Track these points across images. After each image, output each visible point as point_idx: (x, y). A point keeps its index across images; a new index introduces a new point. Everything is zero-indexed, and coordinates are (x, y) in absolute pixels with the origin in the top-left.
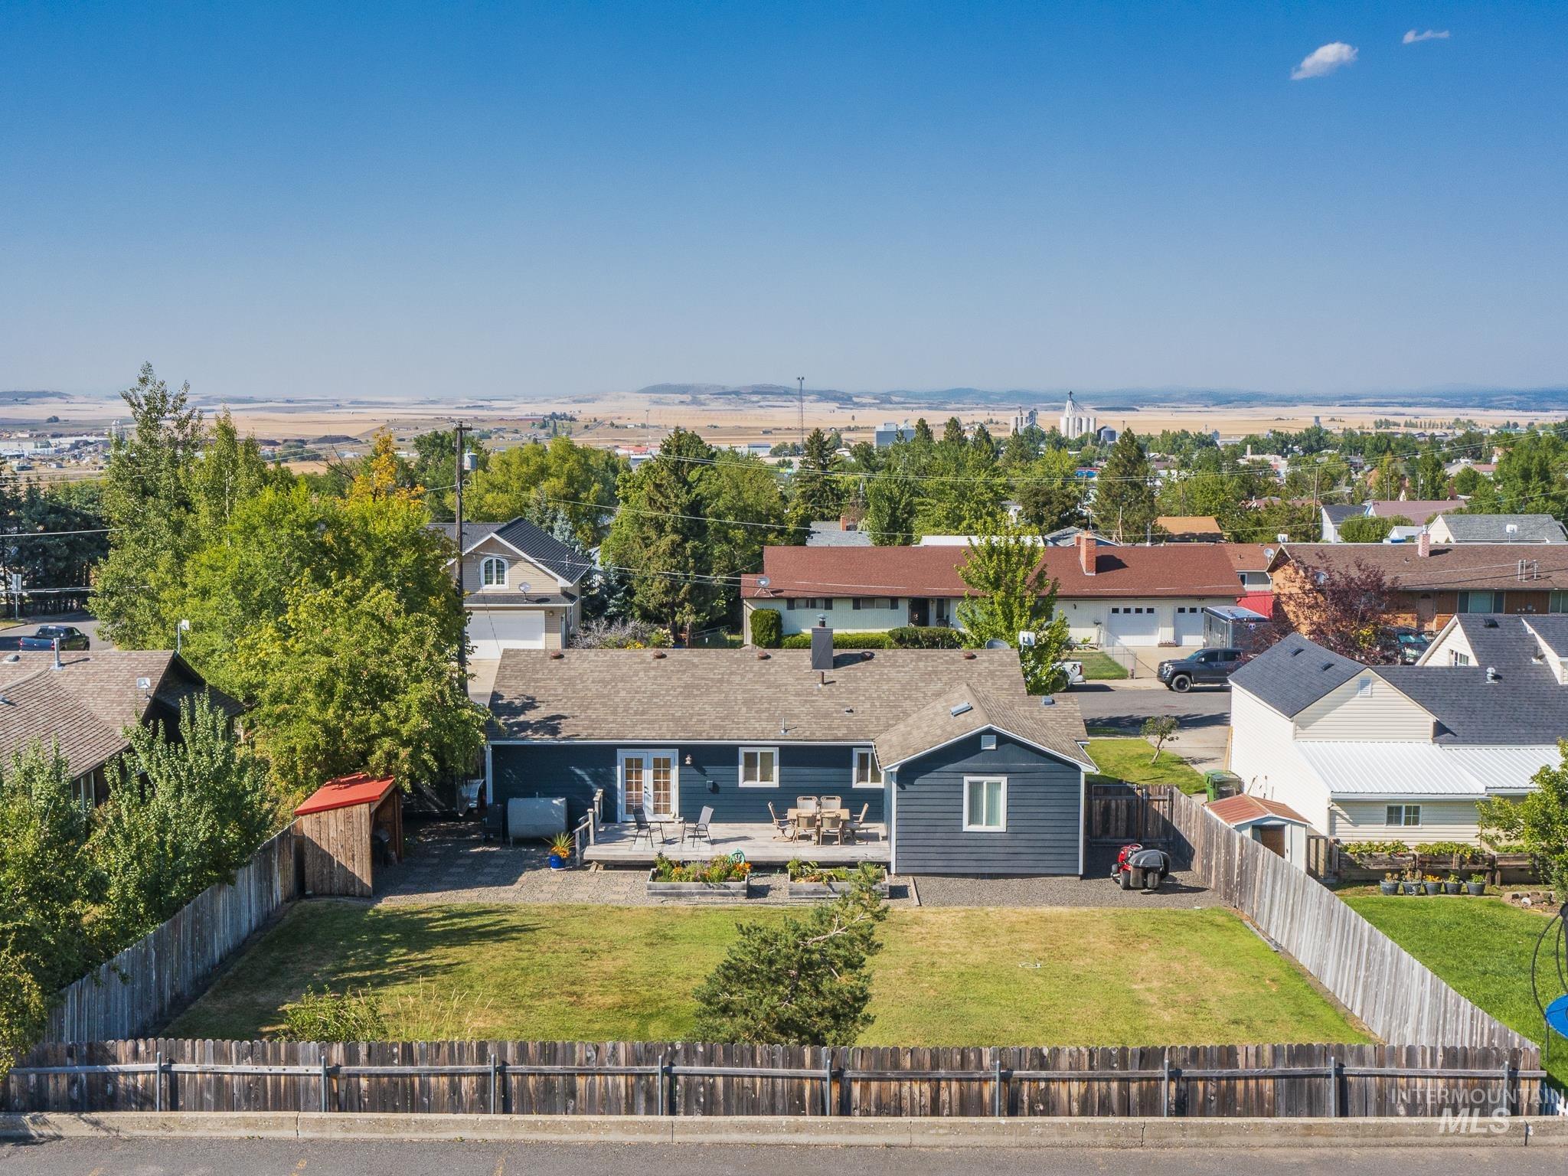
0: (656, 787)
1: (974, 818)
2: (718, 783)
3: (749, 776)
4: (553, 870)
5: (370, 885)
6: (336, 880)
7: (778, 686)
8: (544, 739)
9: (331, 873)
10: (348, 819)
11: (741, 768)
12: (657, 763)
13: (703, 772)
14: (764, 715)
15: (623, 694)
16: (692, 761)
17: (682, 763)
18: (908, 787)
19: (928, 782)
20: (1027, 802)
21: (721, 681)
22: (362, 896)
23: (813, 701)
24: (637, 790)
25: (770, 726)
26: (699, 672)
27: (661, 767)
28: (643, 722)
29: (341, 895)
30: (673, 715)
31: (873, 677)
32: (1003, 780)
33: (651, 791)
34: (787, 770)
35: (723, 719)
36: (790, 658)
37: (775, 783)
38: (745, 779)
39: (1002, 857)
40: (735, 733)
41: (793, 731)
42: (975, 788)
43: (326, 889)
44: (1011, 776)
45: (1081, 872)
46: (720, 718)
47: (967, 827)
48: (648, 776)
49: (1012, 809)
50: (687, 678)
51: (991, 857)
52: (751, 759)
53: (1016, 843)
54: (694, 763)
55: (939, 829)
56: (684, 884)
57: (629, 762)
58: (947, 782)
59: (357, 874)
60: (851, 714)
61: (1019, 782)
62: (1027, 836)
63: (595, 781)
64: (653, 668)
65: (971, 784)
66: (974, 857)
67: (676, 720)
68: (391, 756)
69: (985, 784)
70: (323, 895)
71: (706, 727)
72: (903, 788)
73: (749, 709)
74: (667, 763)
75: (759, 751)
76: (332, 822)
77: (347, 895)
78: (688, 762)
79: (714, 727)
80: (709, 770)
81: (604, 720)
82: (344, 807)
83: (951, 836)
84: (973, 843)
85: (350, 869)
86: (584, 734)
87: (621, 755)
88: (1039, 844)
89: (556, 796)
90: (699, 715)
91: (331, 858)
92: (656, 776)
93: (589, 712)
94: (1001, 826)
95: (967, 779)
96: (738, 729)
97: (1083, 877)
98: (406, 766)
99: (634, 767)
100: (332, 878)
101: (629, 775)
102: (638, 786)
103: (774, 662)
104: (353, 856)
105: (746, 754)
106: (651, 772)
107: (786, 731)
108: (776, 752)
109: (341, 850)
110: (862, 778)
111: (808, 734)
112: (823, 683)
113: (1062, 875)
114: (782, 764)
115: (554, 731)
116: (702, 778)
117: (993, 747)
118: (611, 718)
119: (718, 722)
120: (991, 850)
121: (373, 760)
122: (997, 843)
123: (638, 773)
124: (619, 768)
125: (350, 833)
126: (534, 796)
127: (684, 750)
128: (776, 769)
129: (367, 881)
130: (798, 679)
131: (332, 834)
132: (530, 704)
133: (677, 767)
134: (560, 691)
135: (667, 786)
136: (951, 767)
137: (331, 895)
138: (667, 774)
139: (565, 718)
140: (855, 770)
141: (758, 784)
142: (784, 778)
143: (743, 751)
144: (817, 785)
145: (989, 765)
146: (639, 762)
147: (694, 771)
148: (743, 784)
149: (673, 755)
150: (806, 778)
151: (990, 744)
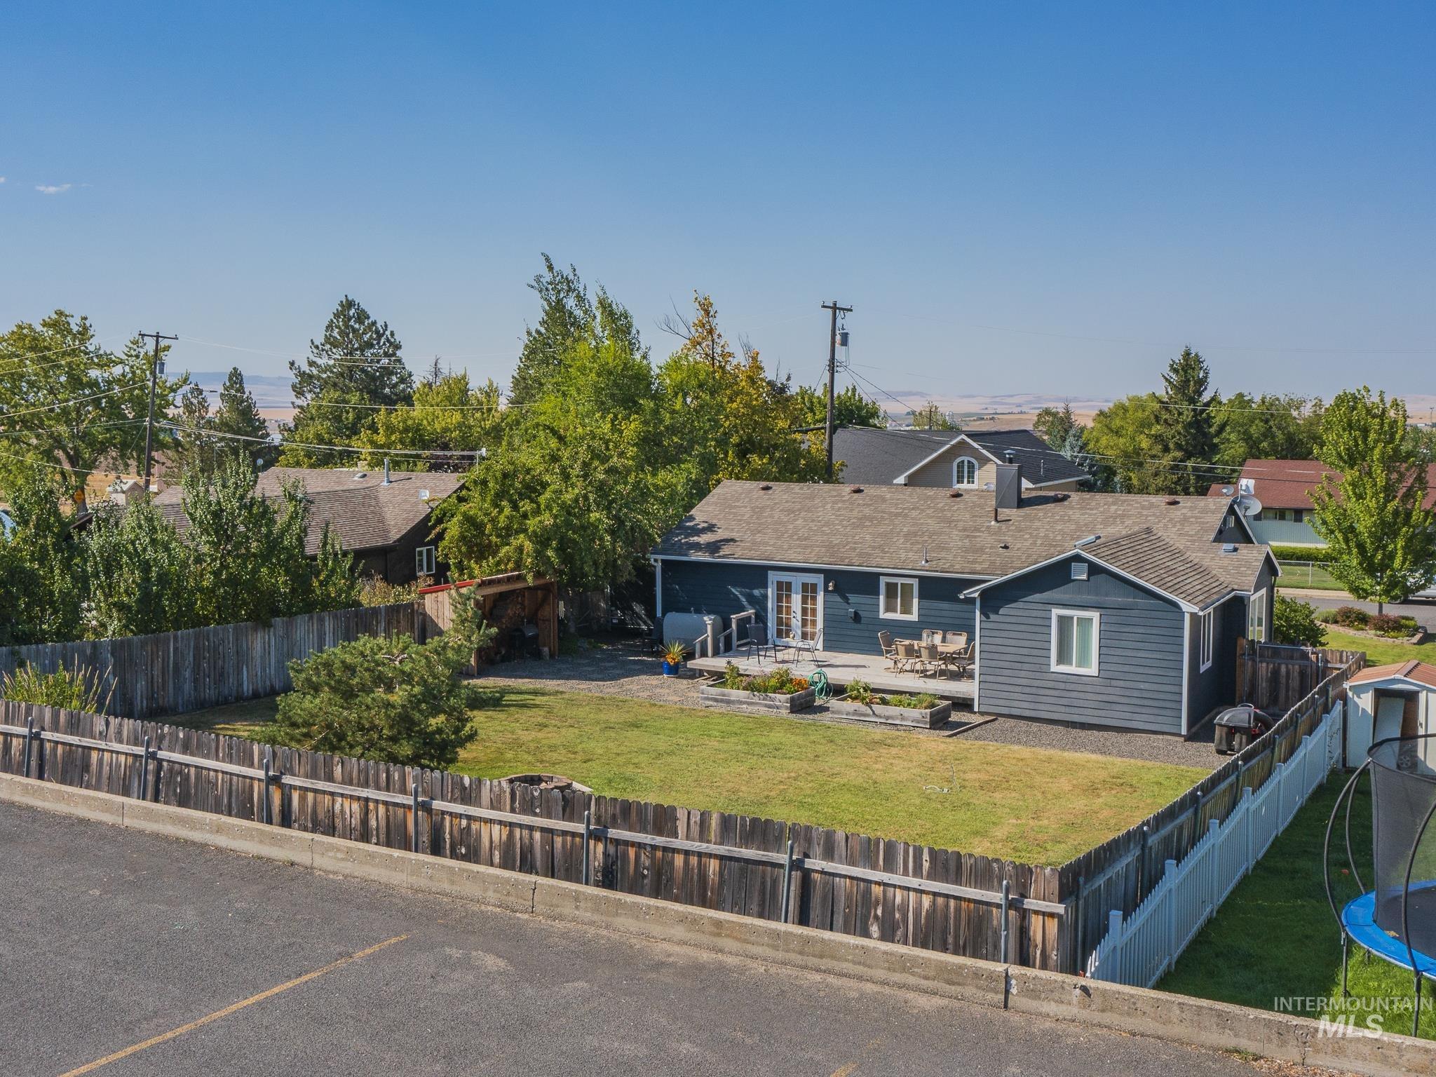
0: (804, 611)
1: (1063, 658)
2: (860, 613)
3: (890, 608)
4: (665, 676)
7: (950, 522)
8: (702, 557)
11: (882, 598)
12: (805, 587)
13: (846, 600)
14: (917, 547)
15: (799, 522)
16: (835, 587)
17: (826, 590)
18: (993, 617)
19: (1012, 612)
20: (1123, 644)
23: (975, 537)
24: (786, 614)
26: (884, 507)
27: (809, 591)
32: (1095, 615)
33: (799, 616)
34: (927, 603)
37: (914, 617)
38: (886, 610)
39: (1092, 705)
40: (875, 562)
41: (935, 563)
42: (1064, 622)
44: (1103, 611)
45: (1184, 732)
47: (1055, 667)
48: (796, 600)
49: (1103, 651)
50: (868, 510)
51: (1081, 703)
52: (891, 590)
53: (1110, 690)
54: (836, 590)
55: (1026, 666)
57: (780, 585)
58: (1033, 614)
60: (1003, 551)
61: (1113, 619)
62: (1121, 683)
63: (750, 603)
64: (842, 501)
65: (1061, 619)
66: (1065, 702)
69: (1075, 619)
72: (988, 617)
73: (906, 541)
75: (900, 581)
78: (832, 588)
79: (862, 555)
80: (853, 598)
81: (766, 543)
83: (1038, 675)
84: (1062, 686)
87: (773, 577)
88: (1136, 694)
90: (855, 543)
92: (804, 601)
94: (1093, 670)
95: (1056, 612)
96: (884, 557)
97: (1186, 739)
99: (784, 589)
101: (779, 599)
102: (788, 609)
105: (888, 584)
106: (799, 597)
107: (927, 562)
108: (915, 582)
112: (996, 520)
113: (1164, 733)
114: (921, 597)
116: (847, 606)
117: (1084, 577)
119: (868, 550)
120: (1082, 695)
122: (1089, 688)
123: (788, 597)
124: (770, 590)
127: (829, 575)
128: (916, 601)
132: (710, 529)
133: (822, 593)
135: (814, 611)
136: (1037, 597)
138: (814, 599)
139: (733, 540)
141: (897, 616)
142: (923, 612)
143: (883, 580)
144: (957, 622)
145: (1079, 599)
146: (789, 585)
147: (838, 599)
148: (883, 615)
149: (819, 579)
150: (944, 613)
151: (1080, 573)
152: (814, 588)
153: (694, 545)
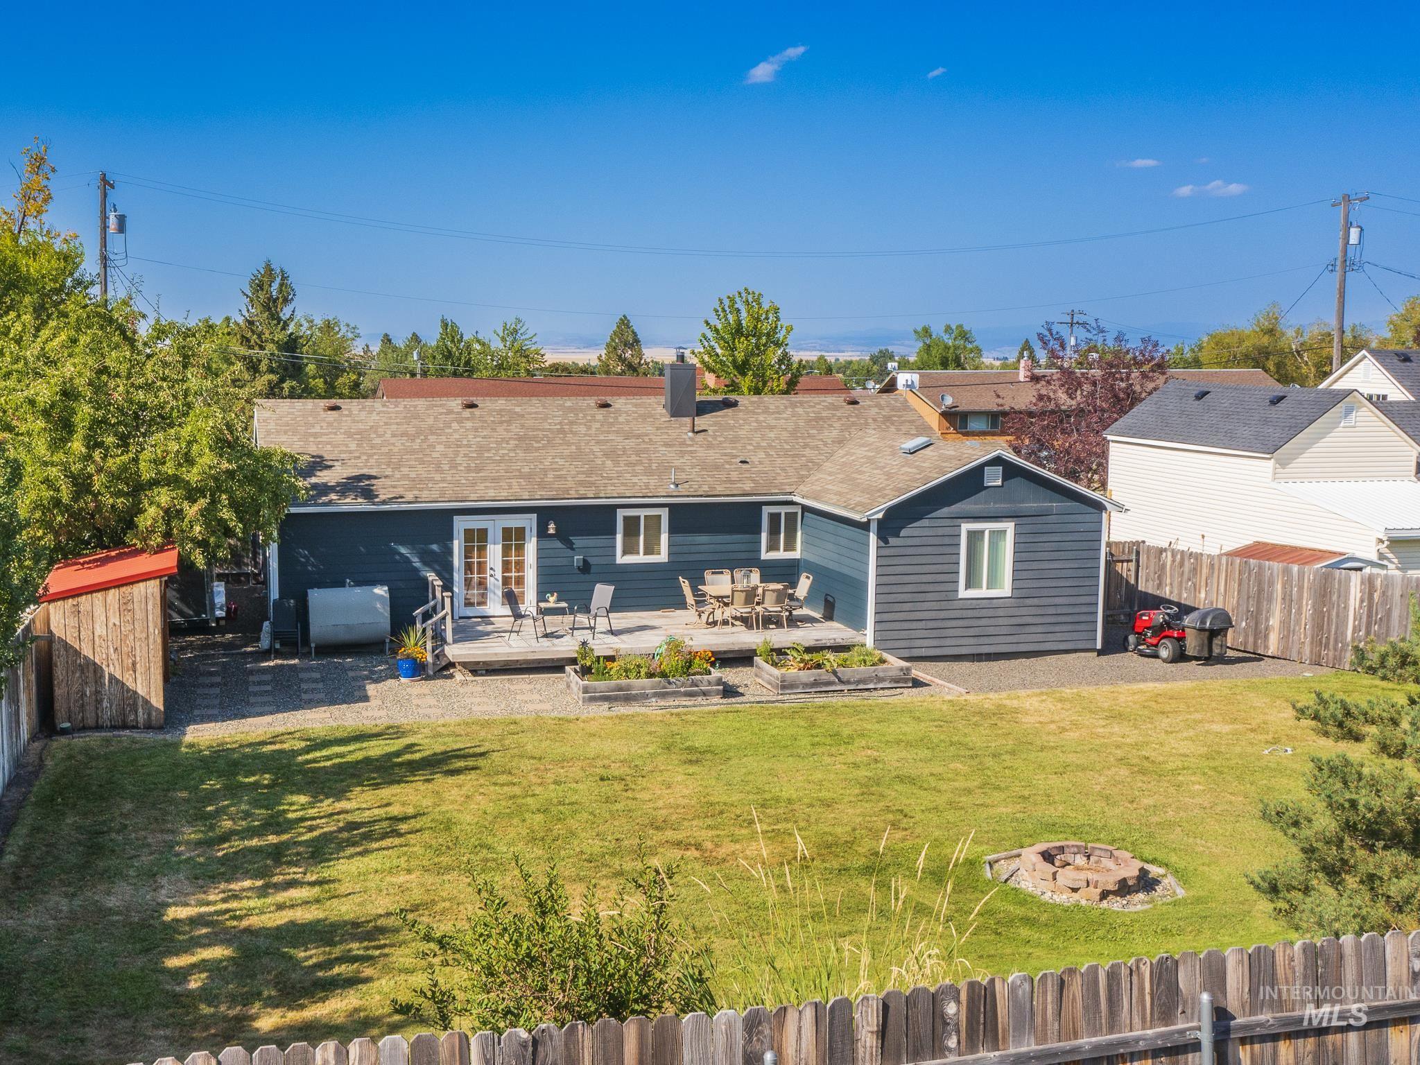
0: (506, 566)
1: (972, 582)
2: (589, 559)
3: (629, 549)
4: (403, 680)
5: (162, 708)
6: (105, 704)
7: (638, 437)
8: (353, 504)
9: (97, 692)
10: (125, 606)
11: (619, 538)
12: (507, 533)
13: (570, 546)
14: (639, 468)
15: (440, 448)
16: (557, 529)
17: (542, 533)
18: (893, 541)
19: (916, 532)
20: (1037, 556)
21: (561, 431)
22: (149, 727)
23: (691, 452)
24: (479, 573)
25: (653, 481)
26: (530, 423)
27: (513, 539)
28: (484, 479)
29: (114, 728)
30: (519, 471)
31: (749, 424)
32: (1009, 527)
33: (499, 574)
34: (680, 538)
35: (589, 473)
36: (636, 405)
37: (663, 556)
38: (625, 553)
39: (1005, 630)
40: (611, 491)
41: (686, 485)
42: (975, 537)
43: (91, 721)
44: (1020, 521)
45: (1099, 646)
46: (583, 473)
47: (963, 593)
48: (494, 553)
49: (1020, 566)
50: (515, 428)
51: (991, 631)
52: (632, 526)
53: (1024, 611)
54: (558, 533)
55: (929, 596)
56: (633, 681)
57: (469, 533)
58: (940, 531)
59: (140, 691)
60: (745, 466)
61: (1029, 529)
62: (1036, 601)
63: (425, 563)
64: (468, 419)
65: (970, 534)
66: (972, 632)
67: (528, 477)
68: (171, 514)
69: (987, 533)
70: (84, 728)
71: (570, 484)
72: (886, 542)
73: (616, 463)
74: (521, 533)
75: (642, 513)
76: (99, 611)
77: (125, 727)
78: (551, 531)
79: (581, 483)
80: (578, 541)
81: (431, 479)
82: (118, 587)
83: (944, 605)
84: (970, 613)
85: (130, 684)
86: (409, 496)
87: (461, 524)
88: (1052, 611)
89: (374, 583)
90: (554, 470)
91: (97, 669)
92: (506, 551)
93: (405, 470)
94: (1005, 589)
95: (966, 527)
96: (613, 485)
97: (1100, 653)
98: (197, 529)
99: (477, 539)
100: (99, 702)
101: (468, 553)
102: (482, 567)
103: (619, 411)
104: (134, 664)
105: (626, 518)
106: (499, 548)
107: (677, 485)
108: (664, 513)
109: (113, 656)
110: (773, 546)
111: (706, 488)
112: (693, 431)
113: (1076, 651)
114: (673, 530)
115: (369, 494)
116: (570, 552)
117: (999, 483)
118: (438, 477)
119: (582, 477)
120: (992, 621)
121: (144, 521)
122: (1000, 612)
123: (482, 549)
124: (456, 543)
125: (130, 627)
126: (342, 585)
127: (545, 514)
128: (664, 538)
129: (157, 702)
130: (658, 429)
131: (100, 630)
132: (319, 464)
133: (534, 540)
134: (353, 446)
135: (520, 566)
136: (945, 511)
137: (98, 728)
138: (520, 549)
139: (375, 478)
140: (764, 536)
141: (640, 558)
142: (675, 549)
143: (621, 514)
144: (716, 557)
145: (994, 507)
146: (483, 534)
147: (558, 544)
148: (621, 559)
149: (529, 522)
150: (702, 548)
151: (994, 478)
153: (324, 489)
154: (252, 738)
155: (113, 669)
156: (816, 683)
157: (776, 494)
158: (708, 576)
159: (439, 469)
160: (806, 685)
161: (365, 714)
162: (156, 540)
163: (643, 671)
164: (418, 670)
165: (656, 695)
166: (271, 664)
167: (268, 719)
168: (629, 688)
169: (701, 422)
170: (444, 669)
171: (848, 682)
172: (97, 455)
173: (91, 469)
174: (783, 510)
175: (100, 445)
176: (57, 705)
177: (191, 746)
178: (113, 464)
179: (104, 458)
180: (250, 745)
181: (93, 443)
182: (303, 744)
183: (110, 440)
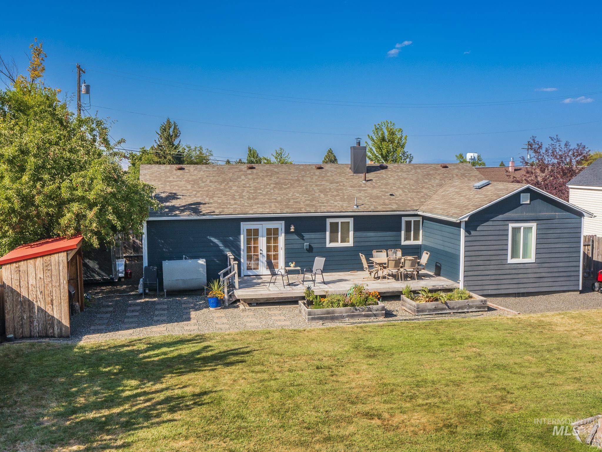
0: (268, 249)
1: (515, 255)
2: (312, 245)
3: (333, 240)
4: (211, 309)
5: (68, 326)
6: (35, 323)
7: (337, 183)
8: (186, 216)
9: (30, 317)
10: (47, 267)
11: (328, 233)
12: (269, 231)
13: (302, 238)
14: (337, 198)
15: (235, 188)
16: (295, 229)
17: (287, 232)
18: (473, 233)
19: (485, 228)
20: (549, 241)
21: (298, 180)
22: (61, 336)
23: (364, 190)
24: (254, 252)
25: (345, 204)
26: (282, 176)
27: (272, 234)
28: (257, 203)
29: (41, 337)
30: (276, 199)
31: (394, 177)
32: (534, 225)
33: (265, 252)
34: (359, 234)
35: (311, 201)
36: (336, 168)
37: (351, 243)
38: (331, 241)
39: (532, 280)
40: (323, 209)
41: (362, 206)
42: (516, 231)
43: (27, 334)
44: (539, 222)
45: (580, 289)
46: (308, 200)
47: (510, 261)
48: (262, 242)
49: (540, 246)
50: (274, 179)
51: (525, 281)
52: (334, 227)
53: (541, 270)
54: (296, 232)
55: (493, 262)
56: (336, 309)
57: (249, 231)
58: (498, 228)
59: (55, 316)
60: (392, 197)
61: (544, 226)
62: (548, 265)
63: (226, 246)
64: (250, 174)
65: (514, 229)
66: (515, 281)
67: (280, 202)
68: (80, 217)
69: (522, 228)
70: (23, 338)
71: (302, 205)
72: (470, 233)
73: (326, 195)
74: (276, 232)
75: (340, 221)
76: (31, 270)
77: (47, 336)
78: (292, 230)
79: (307, 205)
80: (306, 236)
81: (229, 203)
82: (42, 256)
83: (500, 267)
84: (514, 272)
85: (50, 312)
86: (217, 211)
87: (245, 226)
88: (556, 270)
89: (198, 257)
90: (293, 199)
91: (30, 304)
92: (268, 240)
93: (216, 199)
94: (532, 258)
95: (511, 225)
96: (324, 206)
97: (581, 292)
98: (94, 225)
99: (253, 235)
100: (31, 322)
101: (248, 241)
102: (256, 248)
103: (327, 171)
104: (52, 301)
105: (331, 224)
106: (265, 239)
107: (358, 206)
108: (351, 221)
109: (40, 296)
110: (408, 238)
111: (373, 208)
112: (365, 180)
113: (568, 291)
114: (355, 230)
115: (196, 211)
116: (302, 241)
117: (528, 202)
118: (233, 202)
119: (308, 202)
120: (525, 276)
121: (64, 221)
122: (529, 271)
123: (256, 240)
124: (242, 236)
125: (49, 280)
126: (181, 258)
127: (289, 221)
128: (351, 233)
129: (66, 322)
130: (347, 179)
131: (32, 281)
132: (172, 196)
133: (283, 235)
134: (189, 187)
135: (276, 248)
136: (501, 217)
137: (31, 337)
138: (276, 240)
139: (202, 203)
140: (403, 233)
141: (339, 244)
142: (357, 239)
143: (329, 221)
144: (378, 244)
145: (525, 215)
146: (256, 232)
147: (296, 237)
148: (329, 245)
149: (281, 225)
150: (371, 239)
151: (525, 200)
152: (277, 230)
153: (173, 208)
154: (118, 342)
155: (40, 303)
156: (436, 309)
157: (409, 211)
158: (374, 253)
159: (233, 198)
160: (430, 310)
161: (186, 328)
162: (71, 231)
163: (341, 303)
164: (219, 303)
165: (348, 316)
166: (143, 301)
167: (131, 331)
168: (333, 312)
169: (370, 176)
170: (234, 303)
171: (453, 309)
172: (38, 185)
173: (34, 192)
174: (412, 219)
175: (41, 179)
176: (7, 324)
177: (82, 348)
178: (46, 190)
179: (43, 186)
180: (115, 347)
181: (36, 178)
182: (145, 346)
183: (46, 177)
